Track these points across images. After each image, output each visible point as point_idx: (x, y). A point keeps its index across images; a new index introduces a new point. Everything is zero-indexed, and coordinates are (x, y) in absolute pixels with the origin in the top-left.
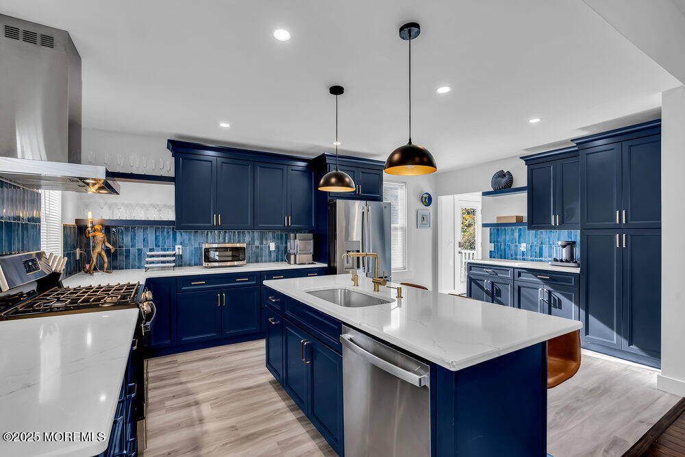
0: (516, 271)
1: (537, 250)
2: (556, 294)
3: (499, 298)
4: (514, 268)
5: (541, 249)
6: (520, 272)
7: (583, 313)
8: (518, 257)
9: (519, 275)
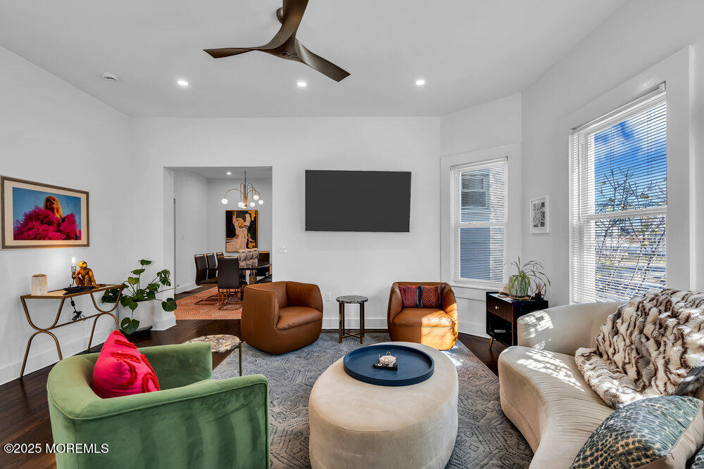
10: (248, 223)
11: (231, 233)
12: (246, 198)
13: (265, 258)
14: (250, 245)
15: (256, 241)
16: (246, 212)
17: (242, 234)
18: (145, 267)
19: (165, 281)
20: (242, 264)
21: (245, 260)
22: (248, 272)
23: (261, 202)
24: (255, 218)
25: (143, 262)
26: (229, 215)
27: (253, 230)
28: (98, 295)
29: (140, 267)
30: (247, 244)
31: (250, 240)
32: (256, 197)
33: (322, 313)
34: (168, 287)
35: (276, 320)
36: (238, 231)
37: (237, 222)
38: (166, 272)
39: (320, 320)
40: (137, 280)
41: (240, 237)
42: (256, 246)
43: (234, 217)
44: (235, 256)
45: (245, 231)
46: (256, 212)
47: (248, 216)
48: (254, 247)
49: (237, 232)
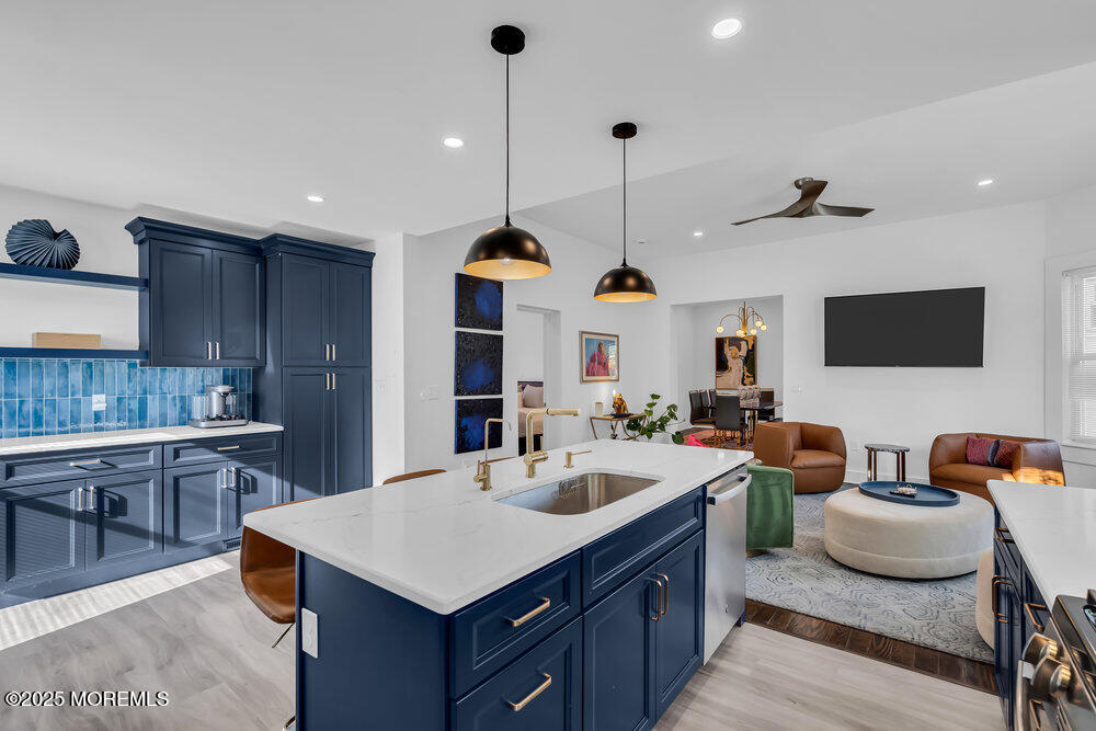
0: (169, 450)
1: (135, 405)
2: (247, 471)
3: (120, 519)
4: (163, 444)
5: (143, 404)
6: (178, 448)
7: (287, 485)
8: (82, 426)
9: (176, 455)
10: (743, 353)
11: (722, 365)
12: (745, 323)
13: (768, 397)
14: (747, 381)
15: (754, 377)
16: (742, 339)
17: (736, 366)
18: (655, 401)
19: (672, 415)
20: (743, 404)
21: (745, 398)
22: (748, 413)
23: (764, 328)
24: (753, 346)
25: (654, 397)
26: (720, 343)
27: (750, 361)
28: (626, 422)
29: (651, 401)
30: (743, 380)
31: (747, 374)
32: (759, 324)
33: (845, 458)
34: (675, 421)
35: (790, 458)
36: (731, 362)
37: (729, 351)
38: (674, 407)
39: (842, 467)
40: (651, 413)
41: (733, 370)
42: (754, 382)
43: (726, 345)
44: (733, 393)
45: (740, 362)
46: (755, 338)
47: (743, 344)
48: (752, 384)
49: (730, 364)
